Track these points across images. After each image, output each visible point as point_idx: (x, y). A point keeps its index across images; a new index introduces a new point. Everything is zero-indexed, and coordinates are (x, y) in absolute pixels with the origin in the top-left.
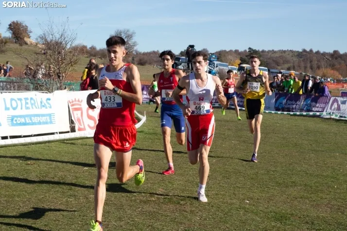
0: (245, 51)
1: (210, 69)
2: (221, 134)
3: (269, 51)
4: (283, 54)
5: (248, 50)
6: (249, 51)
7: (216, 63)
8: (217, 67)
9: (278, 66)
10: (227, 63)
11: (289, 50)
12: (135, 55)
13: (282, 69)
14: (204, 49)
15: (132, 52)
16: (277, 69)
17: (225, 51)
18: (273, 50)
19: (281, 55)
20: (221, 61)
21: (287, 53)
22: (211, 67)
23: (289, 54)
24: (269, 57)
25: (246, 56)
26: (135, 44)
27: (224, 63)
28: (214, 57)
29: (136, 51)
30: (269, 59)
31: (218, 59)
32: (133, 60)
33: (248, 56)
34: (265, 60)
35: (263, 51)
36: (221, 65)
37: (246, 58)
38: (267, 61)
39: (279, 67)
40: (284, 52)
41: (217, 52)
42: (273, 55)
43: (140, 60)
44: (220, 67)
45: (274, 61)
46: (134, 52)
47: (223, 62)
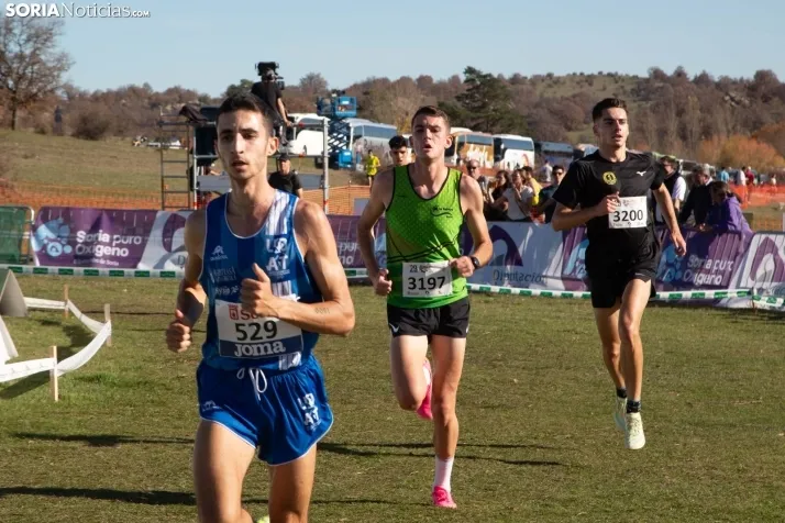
0: (455, 79)
1: (334, 148)
2: (381, 377)
3: (536, 80)
4: (586, 88)
5: (463, 78)
6: (466, 81)
7: (354, 123)
8: (357, 137)
9: (569, 129)
10: (392, 124)
11: (605, 72)
12: (63, 102)
13: (583, 141)
14: (311, 78)
15: (52, 91)
16: (565, 140)
17: (385, 81)
18: (550, 75)
19: (577, 91)
20: (373, 117)
21: (597, 85)
22: (337, 139)
23: (604, 89)
24: (536, 98)
25: (458, 98)
26: (62, 63)
27: (382, 125)
28: (346, 103)
29: (68, 89)
30: (537, 106)
31: (362, 110)
32: (58, 119)
33: (467, 96)
34: (525, 112)
35: (516, 80)
36: (370, 131)
37: (459, 104)
38: (529, 116)
39: (573, 135)
40: (590, 79)
41: (355, 87)
42: (549, 94)
43: (84, 120)
44: (367, 138)
45: (553, 112)
46: (59, 92)
47: (379, 122)
